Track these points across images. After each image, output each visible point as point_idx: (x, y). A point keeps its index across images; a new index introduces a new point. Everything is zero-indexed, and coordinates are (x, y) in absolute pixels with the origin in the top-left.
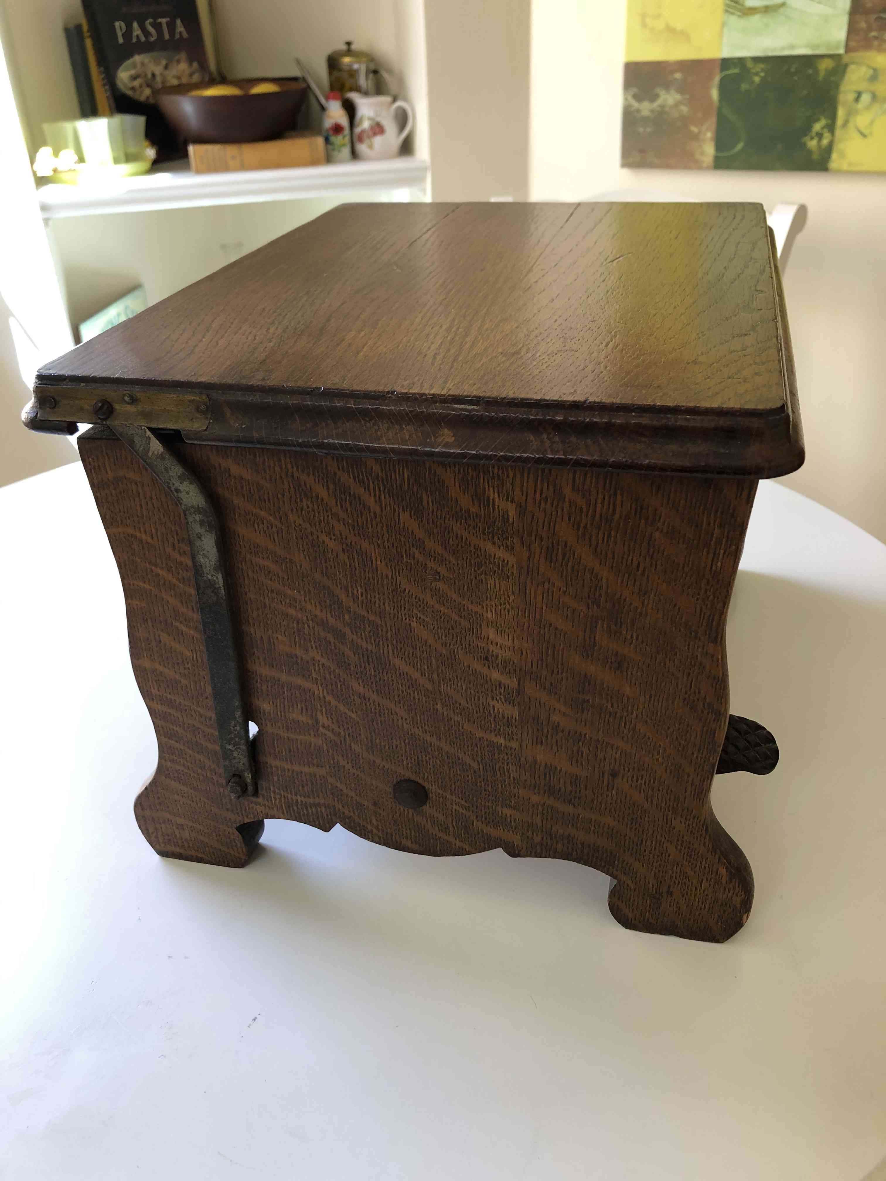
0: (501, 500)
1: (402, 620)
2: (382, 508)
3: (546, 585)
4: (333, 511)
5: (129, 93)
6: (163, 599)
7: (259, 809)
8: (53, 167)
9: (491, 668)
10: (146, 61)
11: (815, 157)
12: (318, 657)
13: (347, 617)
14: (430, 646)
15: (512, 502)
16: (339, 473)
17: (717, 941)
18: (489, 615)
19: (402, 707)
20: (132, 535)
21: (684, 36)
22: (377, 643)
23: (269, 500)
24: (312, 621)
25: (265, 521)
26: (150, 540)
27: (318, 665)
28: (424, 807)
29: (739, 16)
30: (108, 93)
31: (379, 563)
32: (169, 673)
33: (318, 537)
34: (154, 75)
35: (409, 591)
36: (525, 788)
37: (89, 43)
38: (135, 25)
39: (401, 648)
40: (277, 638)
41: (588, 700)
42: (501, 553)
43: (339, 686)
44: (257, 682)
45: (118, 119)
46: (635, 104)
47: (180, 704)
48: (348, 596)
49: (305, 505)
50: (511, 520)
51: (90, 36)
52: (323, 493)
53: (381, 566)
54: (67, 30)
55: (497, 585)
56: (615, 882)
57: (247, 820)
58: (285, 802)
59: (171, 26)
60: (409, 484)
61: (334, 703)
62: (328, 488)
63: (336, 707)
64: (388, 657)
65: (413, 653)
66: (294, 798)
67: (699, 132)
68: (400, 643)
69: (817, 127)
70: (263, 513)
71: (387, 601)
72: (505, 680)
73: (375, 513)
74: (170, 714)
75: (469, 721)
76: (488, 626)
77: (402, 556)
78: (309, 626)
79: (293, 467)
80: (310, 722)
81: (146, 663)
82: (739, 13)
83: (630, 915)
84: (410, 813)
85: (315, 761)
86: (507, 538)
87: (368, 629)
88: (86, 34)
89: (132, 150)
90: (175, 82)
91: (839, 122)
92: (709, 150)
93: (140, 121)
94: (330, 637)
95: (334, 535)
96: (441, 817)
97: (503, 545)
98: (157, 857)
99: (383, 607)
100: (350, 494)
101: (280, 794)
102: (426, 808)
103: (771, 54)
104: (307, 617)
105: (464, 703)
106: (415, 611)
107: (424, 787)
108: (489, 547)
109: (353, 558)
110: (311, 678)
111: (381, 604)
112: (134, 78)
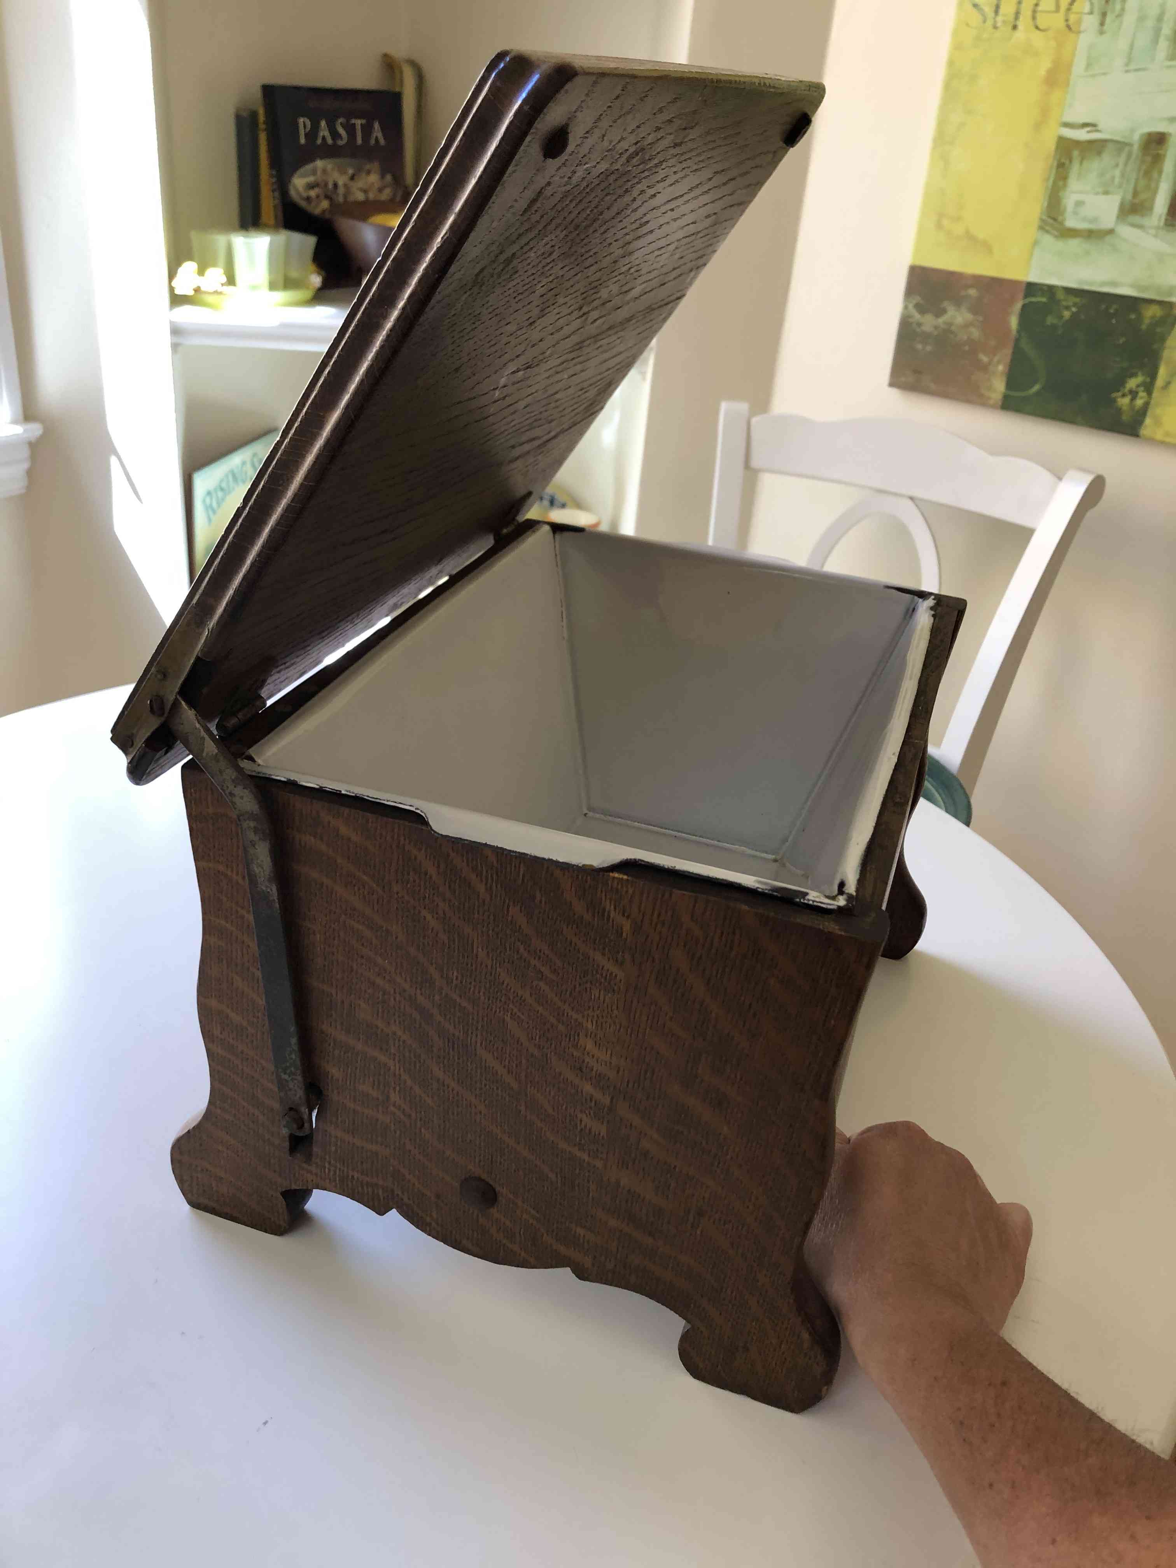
0: (617, 913)
1: (496, 1012)
2: (491, 897)
3: (653, 1008)
4: (440, 889)
5: (303, 204)
6: (243, 942)
7: (310, 1177)
8: (195, 286)
9: (584, 1079)
10: (329, 167)
11: (1125, 418)
12: (399, 1033)
13: (437, 997)
14: (522, 1044)
15: (628, 917)
16: (452, 855)
17: (792, 1410)
18: (590, 1026)
19: (482, 1101)
20: (222, 872)
21: (986, 247)
22: (466, 1030)
23: (375, 866)
24: (400, 994)
25: (366, 887)
26: (240, 881)
27: (399, 1040)
28: (491, 1210)
29: (1056, 237)
30: (277, 201)
31: (480, 950)
32: (236, 1018)
33: (420, 912)
34: (336, 185)
35: (508, 985)
36: (603, 1210)
37: (263, 138)
38: (323, 123)
39: (490, 1041)
40: (360, 1005)
41: (682, 1132)
42: (610, 966)
43: (418, 1067)
44: (330, 1045)
45: (284, 236)
46: (917, 316)
47: (242, 1052)
48: (442, 976)
49: (411, 879)
50: (624, 935)
51: (265, 130)
52: (432, 871)
53: (482, 954)
54: (239, 118)
55: (602, 998)
56: (689, 1326)
57: (294, 1187)
58: (339, 1175)
59: (367, 130)
60: (523, 880)
61: (409, 1082)
62: (438, 867)
63: (411, 1088)
64: (475, 1047)
65: (502, 1048)
66: (351, 1173)
67: (989, 363)
68: (491, 1034)
69: (1132, 383)
70: (365, 878)
71: (483, 990)
72: (598, 1095)
73: (484, 901)
74: (229, 1061)
75: (553, 1130)
76: (586, 1036)
77: (506, 950)
78: (395, 999)
79: (405, 839)
80: (381, 1098)
81: (213, 1003)
82: (1056, 233)
83: (701, 1365)
84: (475, 1214)
85: (379, 1139)
86: (618, 952)
87: (458, 1014)
88: (262, 126)
89: (294, 274)
90: (360, 196)
91: (1160, 382)
92: (999, 386)
93: (309, 242)
94: (416, 1015)
95: (437, 913)
96: (508, 1223)
97: (612, 958)
98: (187, 1207)
99: (478, 995)
100: (460, 877)
101: (336, 1167)
102: (494, 1211)
103: (1086, 287)
104: (395, 990)
105: (550, 1111)
106: (511, 1006)
107: (494, 1190)
108: (598, 957)
109: (454, 940)
110: (389, 1053)
111: (476, 992)
112: (311, 186)
